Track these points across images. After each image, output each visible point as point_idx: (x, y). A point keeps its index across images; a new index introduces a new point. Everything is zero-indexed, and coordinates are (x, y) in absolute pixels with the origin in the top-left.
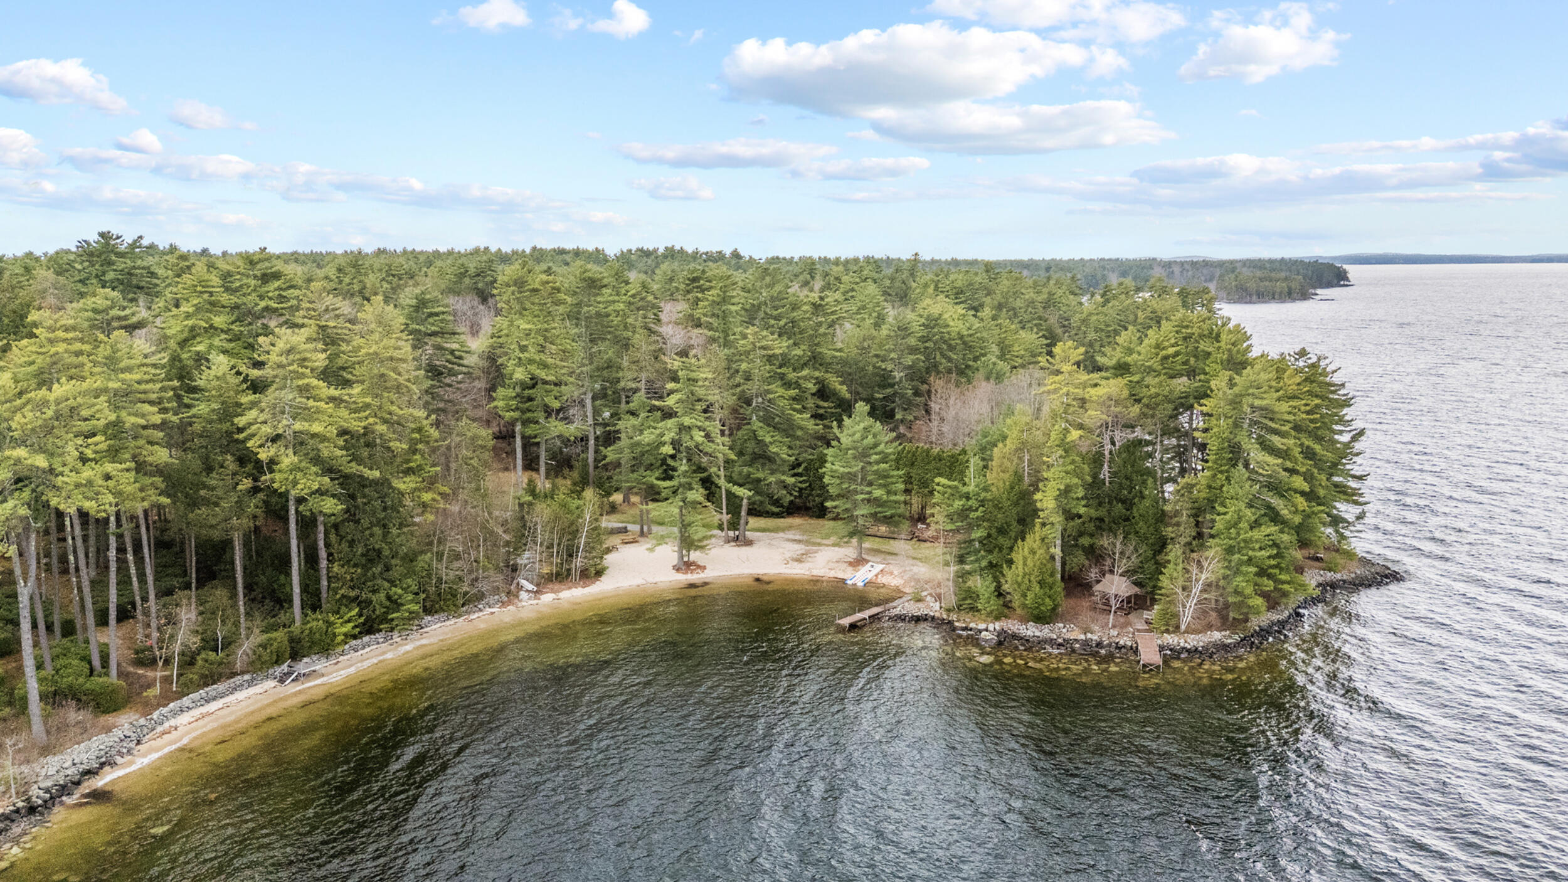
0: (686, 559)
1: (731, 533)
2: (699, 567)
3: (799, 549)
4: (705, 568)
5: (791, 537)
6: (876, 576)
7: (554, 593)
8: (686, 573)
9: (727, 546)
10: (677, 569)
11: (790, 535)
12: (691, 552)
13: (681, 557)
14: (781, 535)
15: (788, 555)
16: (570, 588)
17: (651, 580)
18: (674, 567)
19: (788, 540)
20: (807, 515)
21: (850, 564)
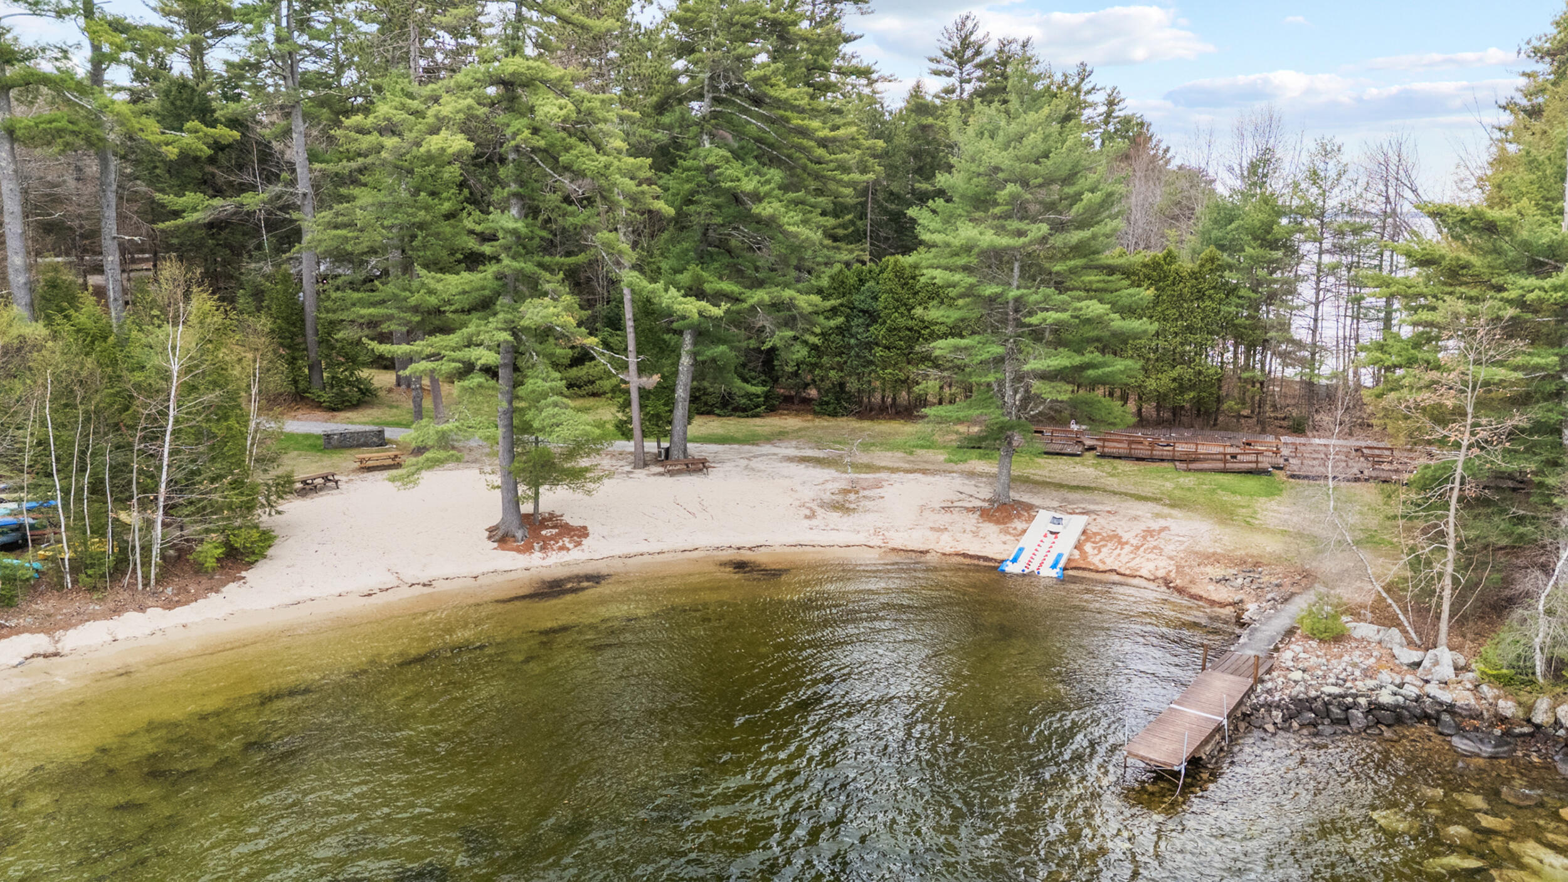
0: (527, 508)
1: (651, 446)
2: (567, 530)
3: (830, 480)
4: (582, 533)
5: (792, 452)
6: (1078, 546)
7: (49, 631)
8: (529, 549)
9: (641, 474)
10: (501, 537)
11: (788, 449)
12: (542, 489)
13: (513, 501)
14: (767, 449)
15: (808, 494)
16: (117, 611)
17: (415, 572)
18: (492, 531)
19: (790, 459)
20: (808, 412)
21: (986, 514)
